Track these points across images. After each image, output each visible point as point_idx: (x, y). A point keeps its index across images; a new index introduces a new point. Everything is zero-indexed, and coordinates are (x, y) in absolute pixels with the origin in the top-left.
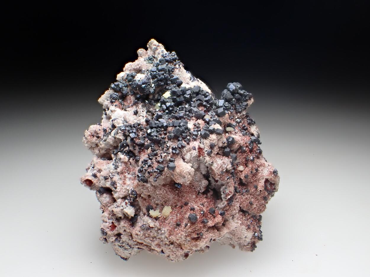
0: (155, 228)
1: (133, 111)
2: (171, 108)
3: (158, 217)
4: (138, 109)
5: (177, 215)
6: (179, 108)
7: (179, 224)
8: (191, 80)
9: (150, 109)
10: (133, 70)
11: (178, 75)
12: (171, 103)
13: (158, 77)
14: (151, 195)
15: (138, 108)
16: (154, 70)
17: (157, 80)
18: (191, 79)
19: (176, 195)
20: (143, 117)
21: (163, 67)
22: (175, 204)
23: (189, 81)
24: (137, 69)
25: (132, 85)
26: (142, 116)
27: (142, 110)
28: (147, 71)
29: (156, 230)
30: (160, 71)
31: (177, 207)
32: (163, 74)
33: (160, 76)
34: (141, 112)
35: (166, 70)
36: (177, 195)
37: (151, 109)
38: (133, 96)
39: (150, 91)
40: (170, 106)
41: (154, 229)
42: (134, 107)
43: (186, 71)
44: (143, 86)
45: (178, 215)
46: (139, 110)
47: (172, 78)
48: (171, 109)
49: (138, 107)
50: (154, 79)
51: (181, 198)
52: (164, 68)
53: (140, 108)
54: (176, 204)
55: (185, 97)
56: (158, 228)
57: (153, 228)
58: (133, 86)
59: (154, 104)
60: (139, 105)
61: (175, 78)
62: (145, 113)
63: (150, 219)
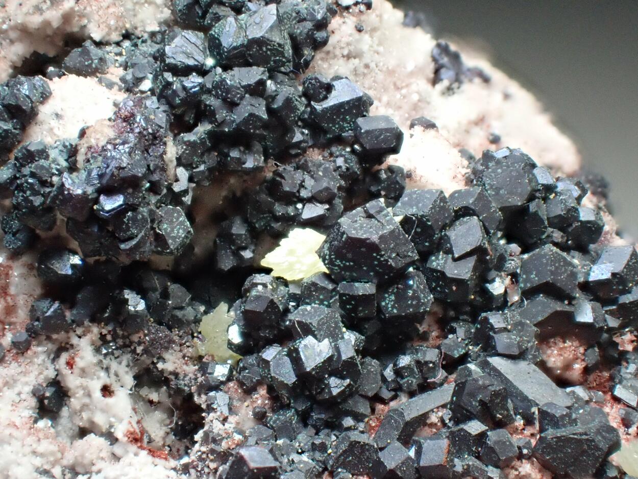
1: (28, 389)
2: (333, 381)
4: (66, 371)
6: (398, 372)
8: (436, 80)
9: (161, 359)
10: (13, 35)
11: (348, 57)
12: (335, 336)
13: (222, 114)
15: (70, 364)
16: (188, 56)
17: (210, 134)
18: (437, 72)
20: (111, 438)
21: (256, 33)
23: (429, 87)
24: (49, 32)
25: (20, 188)
26: (105, 427)
27: (103, 378)
28: (127, 44)
30: (228, 60)
32: (257, 89)
33: (232, 105)
34: (89, 395)
35: (278, 50)
37: (170, 363)
38: (25, 259)
39: (160, 240)
40: (332, 366)
42: (40, 352)
43: (399, 14)
44: (110, 204)
46: (72, 381)
47: (318, 107)
48: (336, 386)
49: (64, 357)
50: (189, 129)
52: (259, 42)
53: (80, 363)
55: (437, 279)
58: (26, 199)
59: (189, 313)
60: (75, 340)
61: (341, 105)
62: (122, 401)
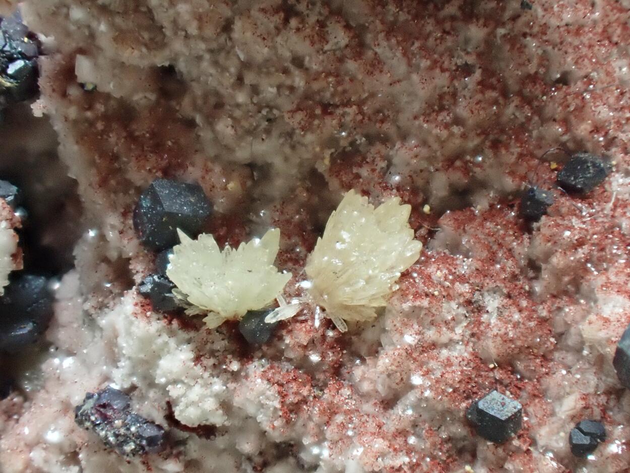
0: (241, 430)
3: (270, 319)
5: (474, 307)
7: (503, 414)
14: (182, 66)
19: (467, 70)
22: (457, 177)
29: (249, 459)
31: (481, 205)
36: (478, 75)
41: (220, 442)
45: (492, 303)
51: (527, 101)
54: (466, 170)
56: (263, 433)
57: (207, 431)
63: (183, 335)
